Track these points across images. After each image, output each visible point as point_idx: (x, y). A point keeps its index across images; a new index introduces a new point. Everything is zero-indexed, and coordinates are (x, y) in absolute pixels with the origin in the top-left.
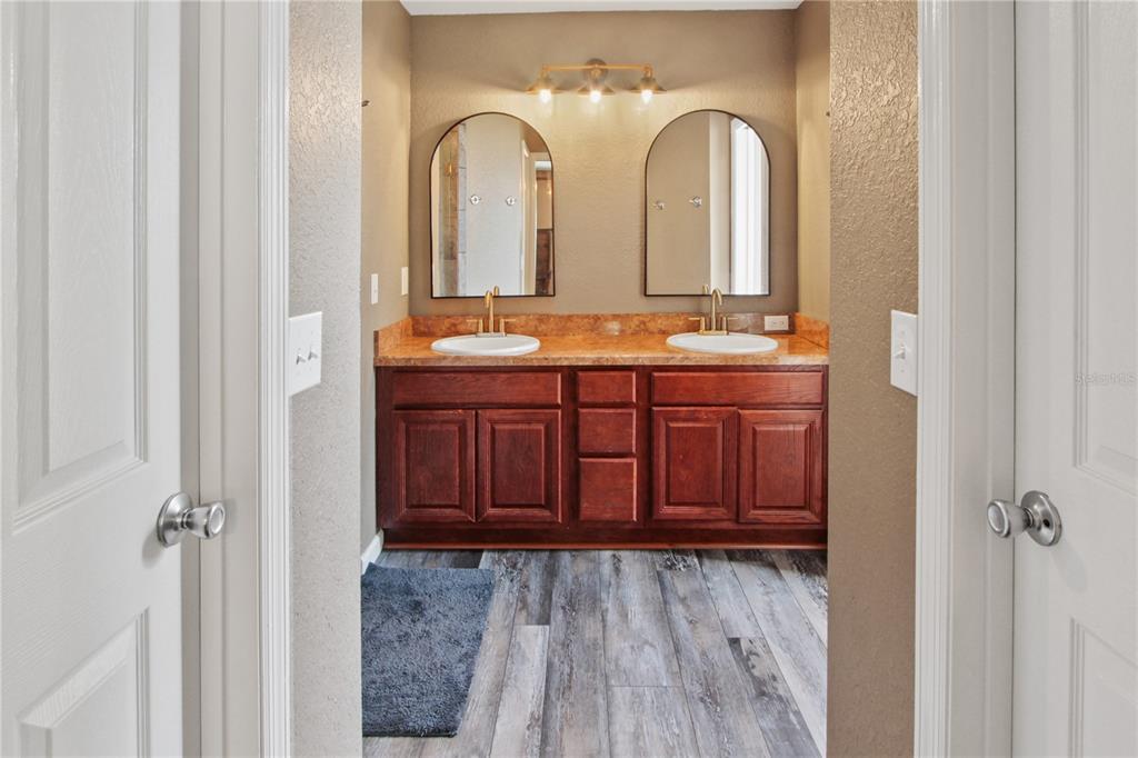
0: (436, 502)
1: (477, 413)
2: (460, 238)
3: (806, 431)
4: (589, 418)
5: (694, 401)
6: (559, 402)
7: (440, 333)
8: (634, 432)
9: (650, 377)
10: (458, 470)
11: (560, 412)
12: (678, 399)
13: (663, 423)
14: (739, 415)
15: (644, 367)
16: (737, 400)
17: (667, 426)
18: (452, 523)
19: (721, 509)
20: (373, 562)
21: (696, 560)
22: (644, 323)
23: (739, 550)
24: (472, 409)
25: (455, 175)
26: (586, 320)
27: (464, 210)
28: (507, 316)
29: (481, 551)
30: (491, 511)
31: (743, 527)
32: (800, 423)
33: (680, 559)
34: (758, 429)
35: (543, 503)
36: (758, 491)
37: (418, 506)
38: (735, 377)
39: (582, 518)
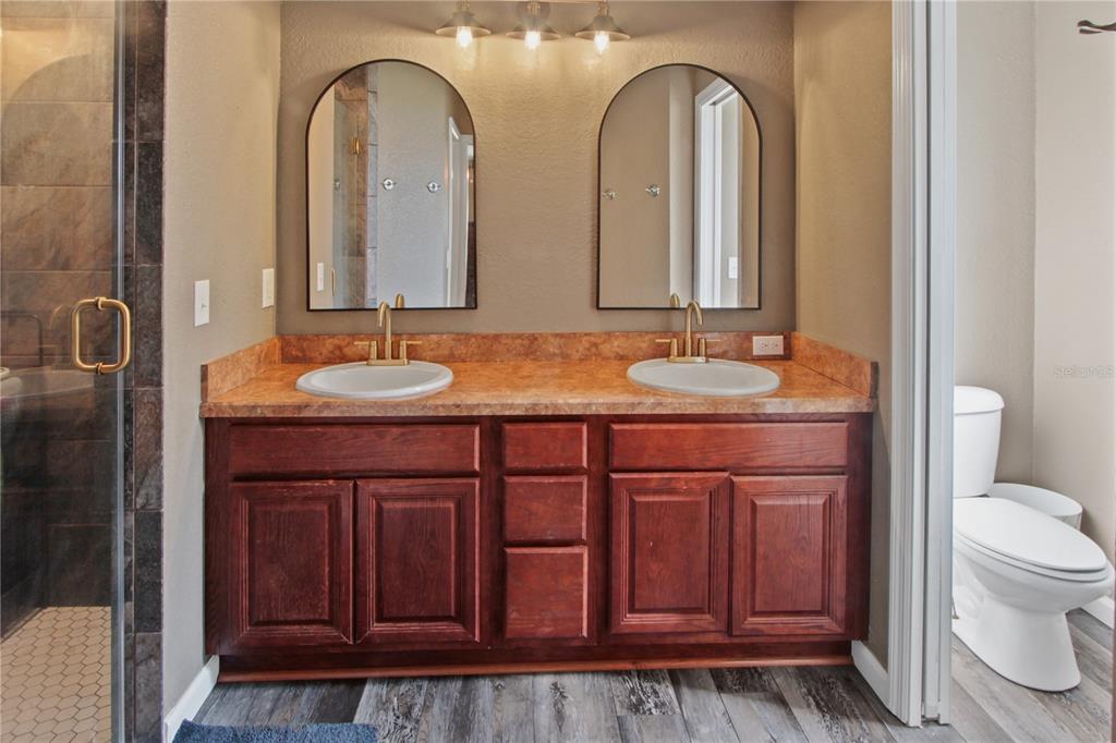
0: (294, 616)
1: (355, 486)
2: (369, 229)
3: (825, 504)
4: (520, 490)
5: (669, 466)
6: (477, 467)
7: (320, 359)
8: (585, 509)
9: (608, 429)
10: (327, 570)
11: (477, 482)
12: (645, 462)
13: (624, 496)
14: (732, 483)
15: (599, 417)
16: (729, 462)
17: (632, 502)
18: (321, 646)
19: (708, 616)
20: (190, 719)
21: (671, 691)
22: (595, 345)
23: (730, 670)
24: (348, 478)
25: (362, 154)
26: (519, 341)
27: (374, 196)
28: (412, 336)
29: (363, 682)
30: (376, 628)
31: (736, 640)
32: (816, 493)
33: (649, 690)
34: (758, 503)
35: (453, 614)
36: (758, 591)
37: (268, 623)
38: (727, 430)
39: (508, 636)
